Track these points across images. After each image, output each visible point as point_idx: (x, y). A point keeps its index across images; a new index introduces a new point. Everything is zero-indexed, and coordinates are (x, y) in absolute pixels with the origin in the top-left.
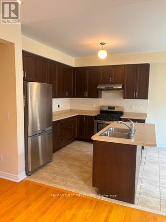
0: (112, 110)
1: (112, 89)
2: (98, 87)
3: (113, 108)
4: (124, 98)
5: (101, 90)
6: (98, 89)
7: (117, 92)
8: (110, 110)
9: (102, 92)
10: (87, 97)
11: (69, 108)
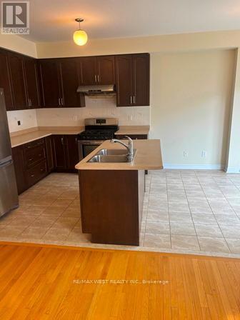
0: (102, 124)
1: (100, 93)
2: (78, 91)
3: (104, 121)
4: (118, 106)
5: (84, 94)
6: (79, 93)
7: (107, 96)
8: (99, 124)
9: (86, 97)
10: (63, 107)
11: (36, 125)
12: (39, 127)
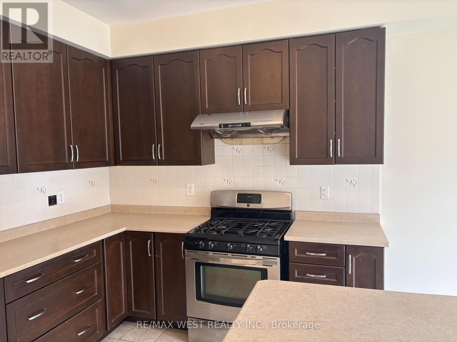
0: (253, 206)
3: (257, 198)
4: (293, 162)
6: (197, 131)
7: (267, 140)
8: (244, 206)
9: (217, 142)
10: (160, 163)
12: (112, 206)
